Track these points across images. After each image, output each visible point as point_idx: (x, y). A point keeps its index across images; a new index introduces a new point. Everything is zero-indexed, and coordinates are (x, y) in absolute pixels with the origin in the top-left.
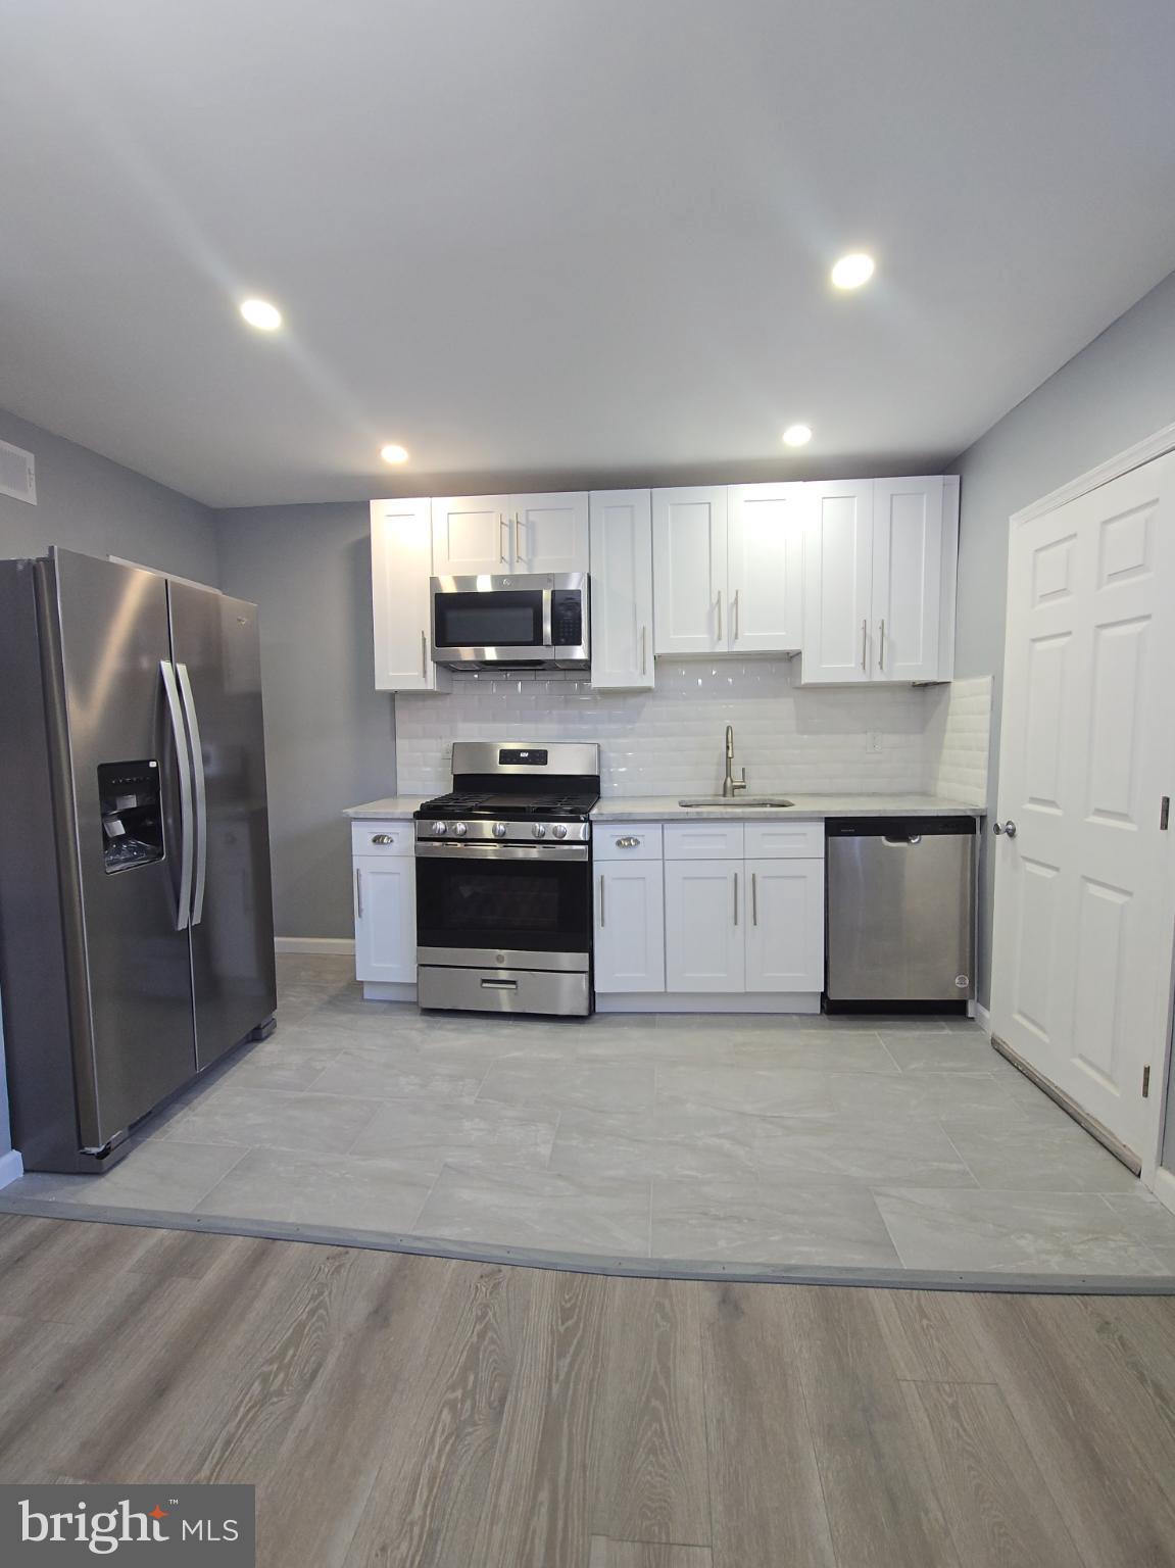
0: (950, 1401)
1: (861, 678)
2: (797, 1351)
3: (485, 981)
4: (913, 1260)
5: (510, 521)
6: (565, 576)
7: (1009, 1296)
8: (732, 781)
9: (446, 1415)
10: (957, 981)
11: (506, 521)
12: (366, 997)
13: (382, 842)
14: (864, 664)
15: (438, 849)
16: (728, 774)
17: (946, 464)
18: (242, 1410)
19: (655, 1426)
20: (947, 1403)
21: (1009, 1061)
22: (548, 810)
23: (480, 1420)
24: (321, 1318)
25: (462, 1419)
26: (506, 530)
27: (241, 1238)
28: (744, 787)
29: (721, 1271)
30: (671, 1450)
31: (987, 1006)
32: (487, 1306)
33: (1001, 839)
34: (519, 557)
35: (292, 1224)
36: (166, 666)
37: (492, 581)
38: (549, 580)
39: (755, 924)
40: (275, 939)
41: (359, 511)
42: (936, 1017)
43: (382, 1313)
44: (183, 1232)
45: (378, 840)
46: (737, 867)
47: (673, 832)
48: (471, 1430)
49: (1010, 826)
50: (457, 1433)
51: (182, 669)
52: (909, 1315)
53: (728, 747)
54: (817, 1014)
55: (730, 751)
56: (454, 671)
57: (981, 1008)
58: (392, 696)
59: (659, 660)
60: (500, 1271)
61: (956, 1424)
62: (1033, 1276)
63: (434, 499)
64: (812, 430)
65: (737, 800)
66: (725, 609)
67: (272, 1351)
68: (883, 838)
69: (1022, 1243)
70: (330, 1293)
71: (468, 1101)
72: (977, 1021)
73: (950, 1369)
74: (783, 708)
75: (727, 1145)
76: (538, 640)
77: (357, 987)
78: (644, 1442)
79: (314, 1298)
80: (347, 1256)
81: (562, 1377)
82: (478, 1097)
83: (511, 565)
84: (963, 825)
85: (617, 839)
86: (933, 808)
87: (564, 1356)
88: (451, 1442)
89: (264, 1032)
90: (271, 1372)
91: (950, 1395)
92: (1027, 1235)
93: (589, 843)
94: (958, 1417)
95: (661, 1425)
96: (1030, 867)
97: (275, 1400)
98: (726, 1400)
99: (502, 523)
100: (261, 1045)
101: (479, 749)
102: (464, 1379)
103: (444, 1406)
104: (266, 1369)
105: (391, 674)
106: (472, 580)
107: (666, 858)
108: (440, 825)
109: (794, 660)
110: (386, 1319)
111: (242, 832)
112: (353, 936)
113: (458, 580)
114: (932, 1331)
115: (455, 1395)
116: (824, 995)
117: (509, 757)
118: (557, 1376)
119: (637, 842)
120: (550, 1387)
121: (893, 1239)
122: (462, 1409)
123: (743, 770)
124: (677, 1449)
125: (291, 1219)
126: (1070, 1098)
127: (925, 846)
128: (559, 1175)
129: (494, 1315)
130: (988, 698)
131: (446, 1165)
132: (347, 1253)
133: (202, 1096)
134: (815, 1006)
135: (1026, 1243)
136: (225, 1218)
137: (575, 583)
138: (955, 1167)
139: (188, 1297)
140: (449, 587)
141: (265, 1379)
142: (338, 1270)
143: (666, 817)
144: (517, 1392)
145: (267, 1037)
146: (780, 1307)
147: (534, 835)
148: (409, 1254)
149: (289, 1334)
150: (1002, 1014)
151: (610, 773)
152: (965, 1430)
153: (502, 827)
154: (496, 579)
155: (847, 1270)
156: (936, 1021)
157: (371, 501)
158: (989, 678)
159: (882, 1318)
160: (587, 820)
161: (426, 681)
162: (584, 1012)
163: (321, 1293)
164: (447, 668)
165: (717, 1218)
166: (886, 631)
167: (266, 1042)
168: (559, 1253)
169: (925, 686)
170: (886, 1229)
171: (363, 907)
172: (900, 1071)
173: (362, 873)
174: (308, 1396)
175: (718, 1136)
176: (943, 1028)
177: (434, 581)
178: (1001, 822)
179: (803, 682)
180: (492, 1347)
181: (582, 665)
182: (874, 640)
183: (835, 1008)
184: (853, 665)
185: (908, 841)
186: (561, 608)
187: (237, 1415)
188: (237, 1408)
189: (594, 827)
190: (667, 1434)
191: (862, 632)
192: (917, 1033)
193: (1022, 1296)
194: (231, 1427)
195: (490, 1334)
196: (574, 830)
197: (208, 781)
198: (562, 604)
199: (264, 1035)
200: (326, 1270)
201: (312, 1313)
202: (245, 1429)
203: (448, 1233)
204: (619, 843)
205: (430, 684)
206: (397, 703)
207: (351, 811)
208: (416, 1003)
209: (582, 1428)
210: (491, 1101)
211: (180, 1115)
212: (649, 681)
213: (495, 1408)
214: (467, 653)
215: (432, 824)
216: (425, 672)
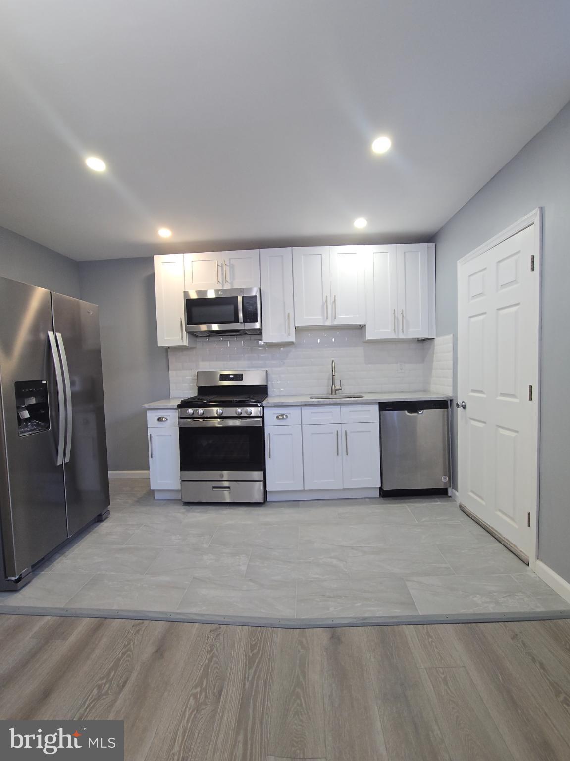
0: (443, 676)
1: (393, 336)
2: (368, 658)
3: (214, 487)
4: (424, 610)
5: (222, 264)
6: (250, 290)
7: (470, 625)
8: (335, 387)
9: (192, 701)
10: (442, 478)
11: (219, 264)
12: (155, 498)
13: (162, 420)
14: (395, 330)
15: (189, 423)
16: (333, 383)
17: (429, 238)
18: (87, 702)
19: (298, 701)
20: (441, 678)
21: (467, 515)
22: (243, 401)
23: (209, 702)
24: (129, 656)
25: (200, 702)
26: (220, 268)
27: (88, 618)
28: (341, 390)
29: (332, 623)
30: (306, 712)
31: (457, 491)
32: (213, 645)
33: (460, 410)
34: (226, 281)
35: (115, 610)
36: (51, 334)
37: (215, 292)
38: (241, 292)
39: (347, 455)
40: (109, 472)
41: (149, 262)
42: (434, 496)
43: (160, 651)
44: (58, 618)
45: (160, 419)
46: (338, 427)
47: (306, 411)
48: (204, 707)
49: (463, 404)
50: (197, 709)
51: (59, 335)
52: (422, 636)
53: (332, 371)
54: (377, 498)
55: (334, 372)
56: (197, 337)
57: (454, 491)
58: (167, 350)
59: (298, 329)
60: (220, 628)
61: (446, 687)
62: (480, 614)
63: (185, 254)
64: (367, 221)
65: (337, 396)
66: (329, 305)
67: (104, 673)
68: (406, 411)
69: (475, 599)
70: (134, 644)
71: (205, 546)
72: (453, 498)
73: (443, 662)
74: (359, 351)
75: (335, 562)
76: (236, 320)
77: (152, 493)
78: (292, 709)
79: (125, 646)
80: (143, 624)
81: (250, 679)
82: (211, 544)
83: (223, 285)
84: (443, 404)
85: (276, 416)
86: (429, 397)
87: (252, 668)
88: (194, 713)
89: (104, 517)
90: (102, 683)
91: (443, 674)
92: (478, 595)
93: (263, 417)
94: (447, 684)
95: (301, 700)
96: (473, 423)
97: (104, 697)
98: (334, 685)
99: (218, 265)
100: (102, 524)
101: (210, 374)
102: (201, 682)
103: (190, 696)
104: (100, 682)
105: (166, 338)
106: (205, 292)
107: (303, 424)
108: (190, 411)
109: (363, 329)
110: (162, 655)
111: (92, 417)
112: (148, 469)
113: (198, 292)
114: (434, 644)
115: (197, 690)
116: (381, 488)
117: (224, 377)
118: (248, 678)
119: (287, 416)
120: (244, 684)
121: (415, 602)
122: (200, 697)
123: (340, 381)
124: (309, 711)
125: (115, 608)
126: (496, 531)
127: (425, 415)
128: (250, 580)
129: (217, 650)
130: (451, 345)
131: (194, 578)
132: (143, 623)
133: (70, 550)
134: (377, 494)
135: (477, 599)
136: (80, 609)
137: (255, 292)
138: (444, 565)
139: (61, 648)
140: (193, 296)
141: (99, 687)
142: (138, 632)
143: (303, 404)
144: (228, 687)
145: (105, 519)
146: (360, 638)
147: (236, 413)
148: (174, 622)
149: (112, 665)
150: (464, 493)
151: (272, 384)
152: (450, 690)
153: (221, 411)
154: (217, 291)
155: (393, 617)
156: (434, 498)
157: (155, 256)
158: (451, 336)
159: (410, 639)
160: (262, 406)
161: (183, 341)
162: (262, 501)
163: (129, 644)
164: (193, 335)
165: (330, 597)
166: (404, 315)
167: (105, 521)
168: (250, 618)
169: (424, 340)
170: (411, 597)
171: (154, 453)
172: (417, 522)
173: (152, 435)
174: (121, 695)
175: (331, 558)
176: (437, 502)
177: (186, 293)
178: (459, 402)
179: (367, 339)
180: (216, 665)
181: (258, 332)
182: (399, 319)
183: (387, 494)
184: (389, 331)
185: (417, 412)
186: (247, 304)
187: (85, 705)
188: (85, 702)
189: (265, 409)
190: (304, 704)
191: (393, 315)
192: (425, 505)
193: (476, 624)
194: (82, 711)
195: (215, 659)
196: (254, 411)
197: (73, 394)
198: (248, 303)
199: (103, 518)
200: (132, 632)
201: (124, 654)
202: (89, 712)
203: (193, 610)
204: (277, 417)
205: (185, 342)
206: (170, 353)
207: (146, 406)
208: (181, 500)
209: (261, 703)
210: (217, 545)
211: (59, 559)
212: (292, 339)
213: (216, 696)
214: (203, 327)
215: (187, 410)
216: (182, 337)
